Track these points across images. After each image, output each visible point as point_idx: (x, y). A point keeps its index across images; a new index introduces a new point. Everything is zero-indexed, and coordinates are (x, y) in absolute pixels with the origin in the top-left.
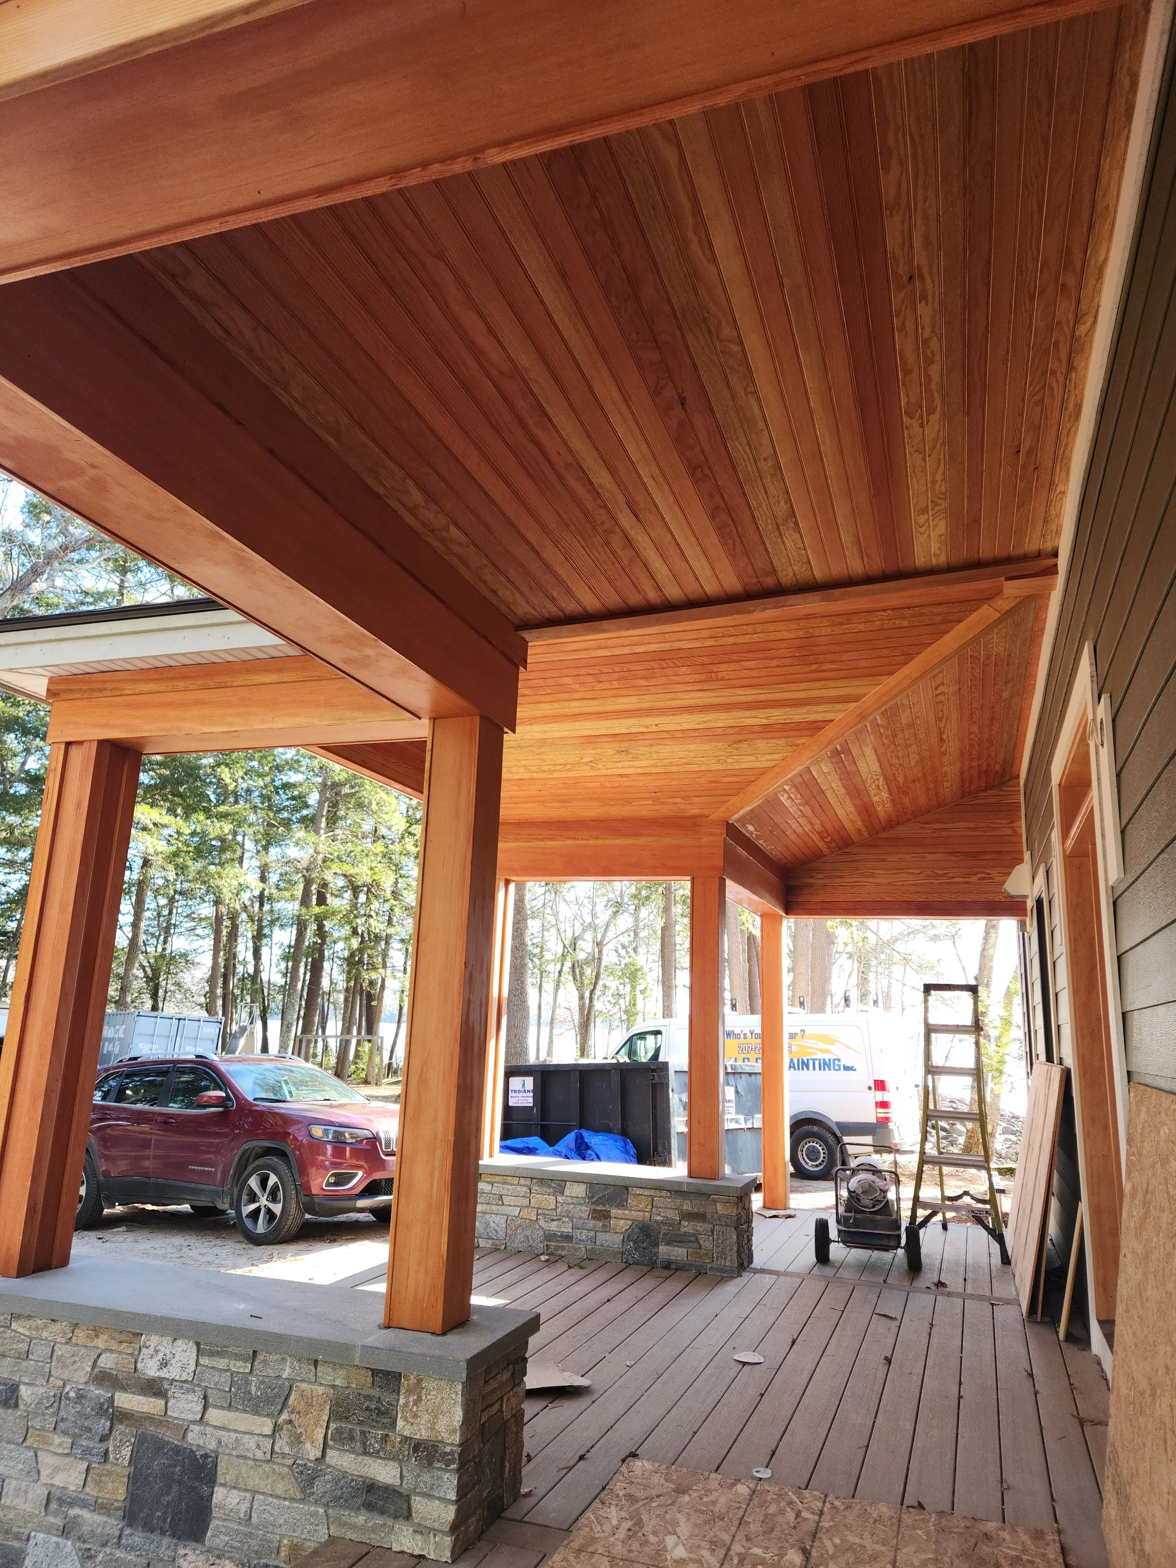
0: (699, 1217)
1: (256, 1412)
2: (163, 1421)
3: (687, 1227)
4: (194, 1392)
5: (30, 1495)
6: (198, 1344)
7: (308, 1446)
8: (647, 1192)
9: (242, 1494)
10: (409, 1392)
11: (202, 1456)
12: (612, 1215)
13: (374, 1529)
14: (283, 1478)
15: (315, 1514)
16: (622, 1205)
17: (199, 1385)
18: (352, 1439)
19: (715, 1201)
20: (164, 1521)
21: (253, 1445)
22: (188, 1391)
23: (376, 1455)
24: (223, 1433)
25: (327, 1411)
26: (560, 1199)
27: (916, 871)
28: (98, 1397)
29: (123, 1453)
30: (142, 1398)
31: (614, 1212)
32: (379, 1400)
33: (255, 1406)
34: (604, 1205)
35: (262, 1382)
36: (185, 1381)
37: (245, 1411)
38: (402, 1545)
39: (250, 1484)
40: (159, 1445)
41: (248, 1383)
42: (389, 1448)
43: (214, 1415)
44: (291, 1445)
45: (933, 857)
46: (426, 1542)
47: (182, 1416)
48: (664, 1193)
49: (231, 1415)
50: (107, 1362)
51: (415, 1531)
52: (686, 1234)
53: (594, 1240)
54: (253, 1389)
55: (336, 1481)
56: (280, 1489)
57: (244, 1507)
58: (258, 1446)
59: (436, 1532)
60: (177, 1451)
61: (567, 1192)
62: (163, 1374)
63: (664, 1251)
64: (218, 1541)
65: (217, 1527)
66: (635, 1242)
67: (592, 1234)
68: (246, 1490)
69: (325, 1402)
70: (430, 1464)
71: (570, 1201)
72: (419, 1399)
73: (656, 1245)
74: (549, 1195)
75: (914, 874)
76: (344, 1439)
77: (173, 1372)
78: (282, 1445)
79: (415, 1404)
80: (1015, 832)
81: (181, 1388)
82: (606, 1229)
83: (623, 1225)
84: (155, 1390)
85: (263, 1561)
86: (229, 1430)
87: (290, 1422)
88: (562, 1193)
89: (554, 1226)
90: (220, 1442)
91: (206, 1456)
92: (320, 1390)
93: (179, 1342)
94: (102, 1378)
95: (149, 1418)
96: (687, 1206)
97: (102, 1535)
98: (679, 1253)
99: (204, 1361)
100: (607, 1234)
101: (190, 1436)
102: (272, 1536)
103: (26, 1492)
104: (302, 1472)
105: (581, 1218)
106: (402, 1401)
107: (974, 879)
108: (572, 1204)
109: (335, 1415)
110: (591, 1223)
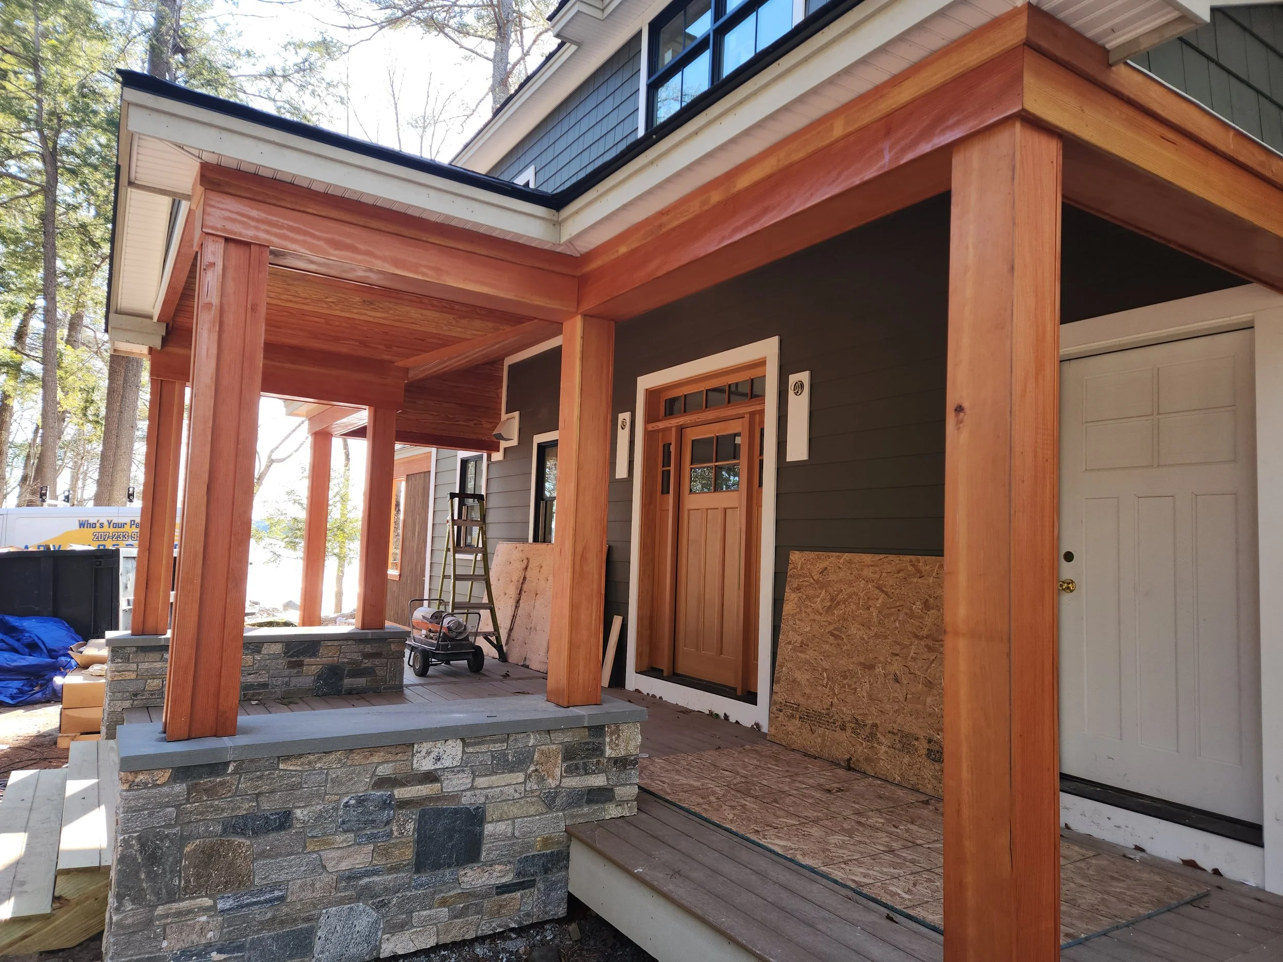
0: (378, 655)
1: (512, 771)
2: (440, 797)
3: (367, 663)
4: (463, 771)
5: (317, 885)
6: (463, 740)
7: (550, 780)
8: (336, 643)
9: (506, 822)
10: (612, 734)
11: (474, 810)
12: (305, 663)
13: (593, 813)
14: (533, 805)
15: (557, 817)
16: (314, 655)
17: (466, 766)
18: (577, 768)
19: (390, 643)
20: (451, 858)
21: (512, 791)
22: (458, 772)
23: (594, 773)
24: (489, 790)
25: (560, 758)
26: (258, 657)
27: (435, 414)
28: (381, 796)
29: (407, 827)
30: (420, 787)
31: (307, 660)
32: (593, 744)
33: (511, 768)
34: (298, 657)
35: (515, 752)
36: (456, 766)
37: (504, 773)
38: (611, 815)
39: (511, 815)
40: (439, 813)
41: (506, 755)
42: (601, 766)
43: (481, 782)
44: (538, 783)
45: (446, 405)
46: (624, 809)
47: (456, 789)
48: (350, 642)
49: (494, 778)
50: (385, 770)
51: (616, 806)
52: (366, 668)
53: (287, 684)
54: (510, 757)
55: (568, 795)
56: (532, 810)
57: (510, 830)
58: (516, 791)
59: (627, 801)
60: (456, 811)
61: (264, 651)
62: (439, 766)
63: (347, 682)
64: (492, 856)
65: (489, 849)
66: (324, 680)
67: (287, 679)
68: (508, 820)
69: (558, 753)
70: (625, 768)
71: (268, 657)
72: (619, 736)
73: (341, 679)
74: (247, 655)
75: (433, 415)
76: (570, 771)
77: (447, 762)
78: (532, 785)
79: (617, 739)
80: (498, 395)
81: (453, 771)
82: (298, 675)
83: (314, 669)
84: (431, 779)
85: (523, 856)
86: (492, 788)
87: (536, 770)
88: (259, 652)
89: (250, 679)
90: (487, 797)
91: (478, 808)
92: (554, 747)
93: (449, 742)
94: (382, 783)
95: (429, 798)
96: (368, 649)
97: (394, 886)
98: (361, 682)
99: (470, 750)
100: (300, 678)
101: (464, 800)
102: (528, 840)
103: (313, 885)
104: (547, 797)
105: (277, 669)
106: (608, 740)
107: (471, 424)
108: (269, 659)
109: (565, 759)
110: (287, 672)
